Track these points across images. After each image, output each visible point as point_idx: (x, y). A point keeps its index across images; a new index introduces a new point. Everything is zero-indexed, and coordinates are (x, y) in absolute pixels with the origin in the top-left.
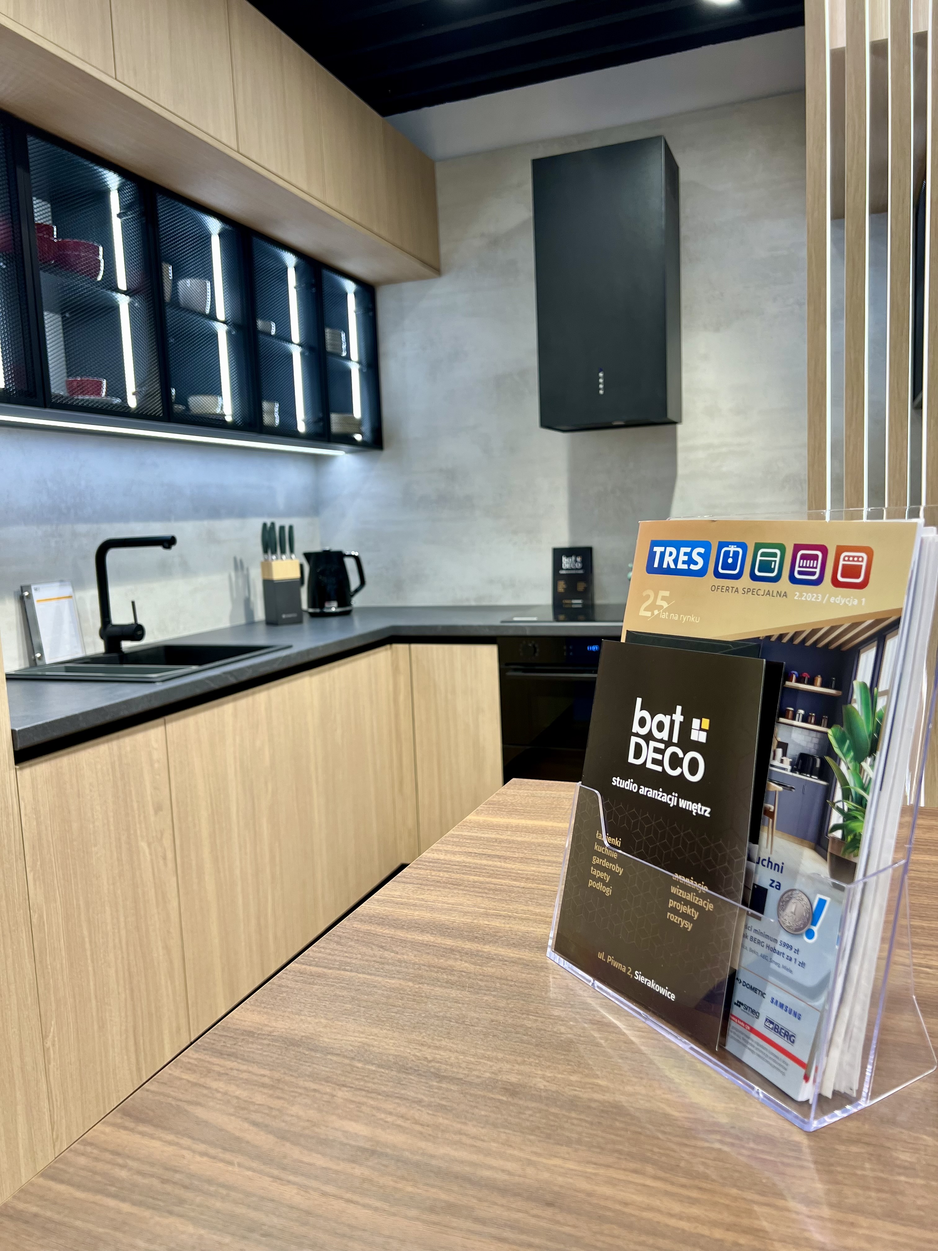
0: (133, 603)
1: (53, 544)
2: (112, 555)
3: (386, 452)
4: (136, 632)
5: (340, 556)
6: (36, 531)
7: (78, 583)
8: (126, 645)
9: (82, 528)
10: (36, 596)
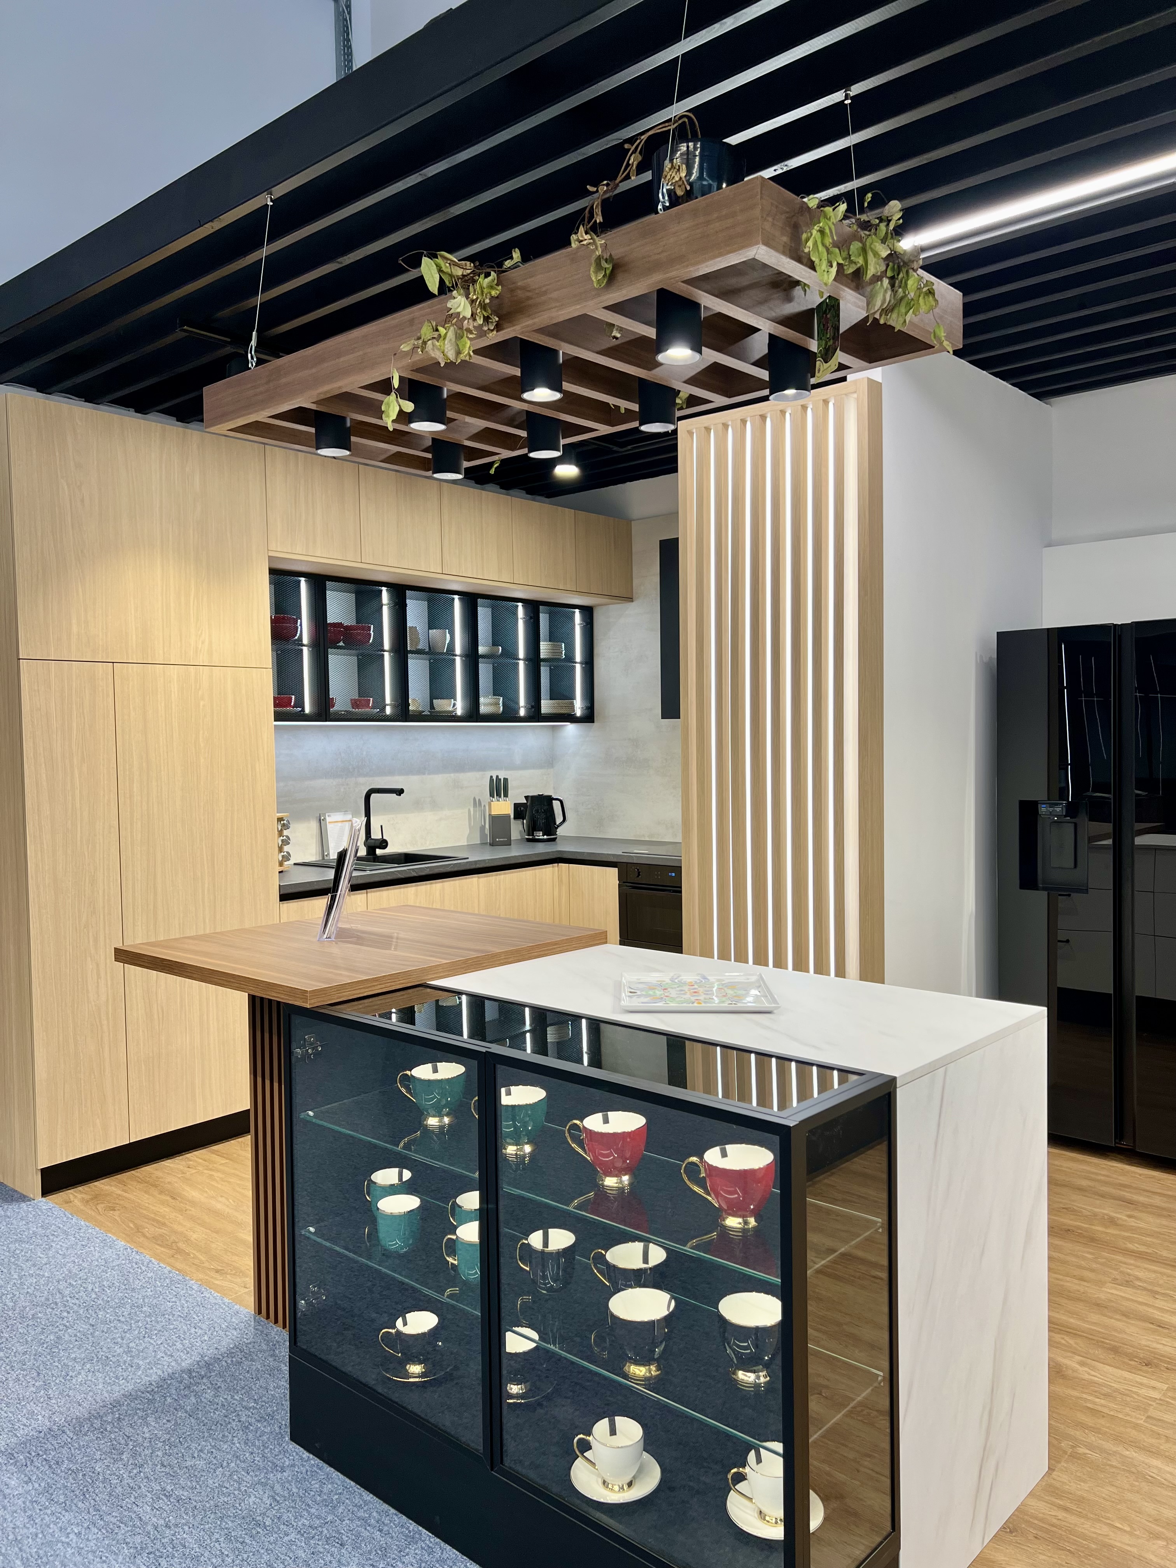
0: (381, 826)
1: (342, 790)
2: (374, 796)
3: (595, 724)
4: (383, 844)
5: (550, 799)
6: (331, 782)
7: (355, 814)
8: (379, 852)
9: (361, 780)
10: (328, 819)
